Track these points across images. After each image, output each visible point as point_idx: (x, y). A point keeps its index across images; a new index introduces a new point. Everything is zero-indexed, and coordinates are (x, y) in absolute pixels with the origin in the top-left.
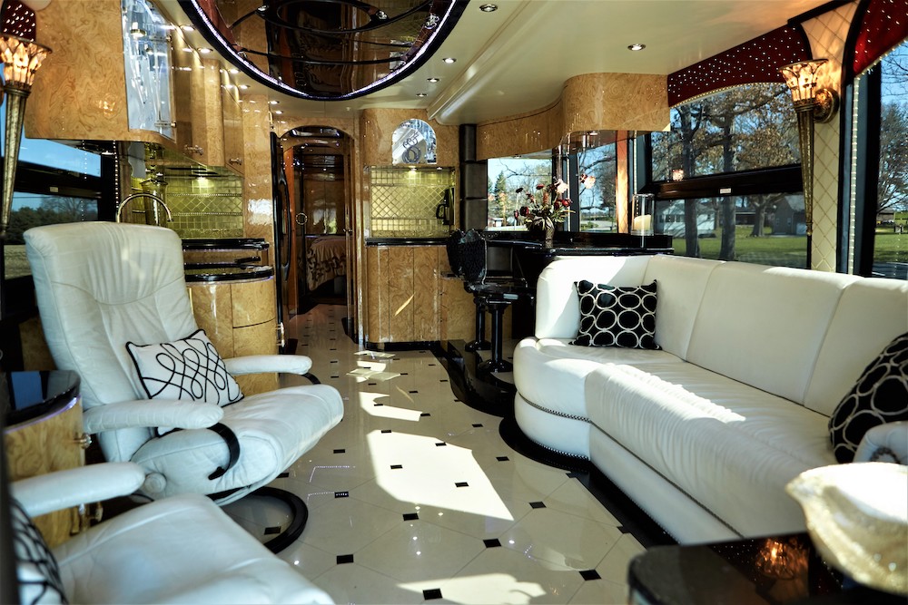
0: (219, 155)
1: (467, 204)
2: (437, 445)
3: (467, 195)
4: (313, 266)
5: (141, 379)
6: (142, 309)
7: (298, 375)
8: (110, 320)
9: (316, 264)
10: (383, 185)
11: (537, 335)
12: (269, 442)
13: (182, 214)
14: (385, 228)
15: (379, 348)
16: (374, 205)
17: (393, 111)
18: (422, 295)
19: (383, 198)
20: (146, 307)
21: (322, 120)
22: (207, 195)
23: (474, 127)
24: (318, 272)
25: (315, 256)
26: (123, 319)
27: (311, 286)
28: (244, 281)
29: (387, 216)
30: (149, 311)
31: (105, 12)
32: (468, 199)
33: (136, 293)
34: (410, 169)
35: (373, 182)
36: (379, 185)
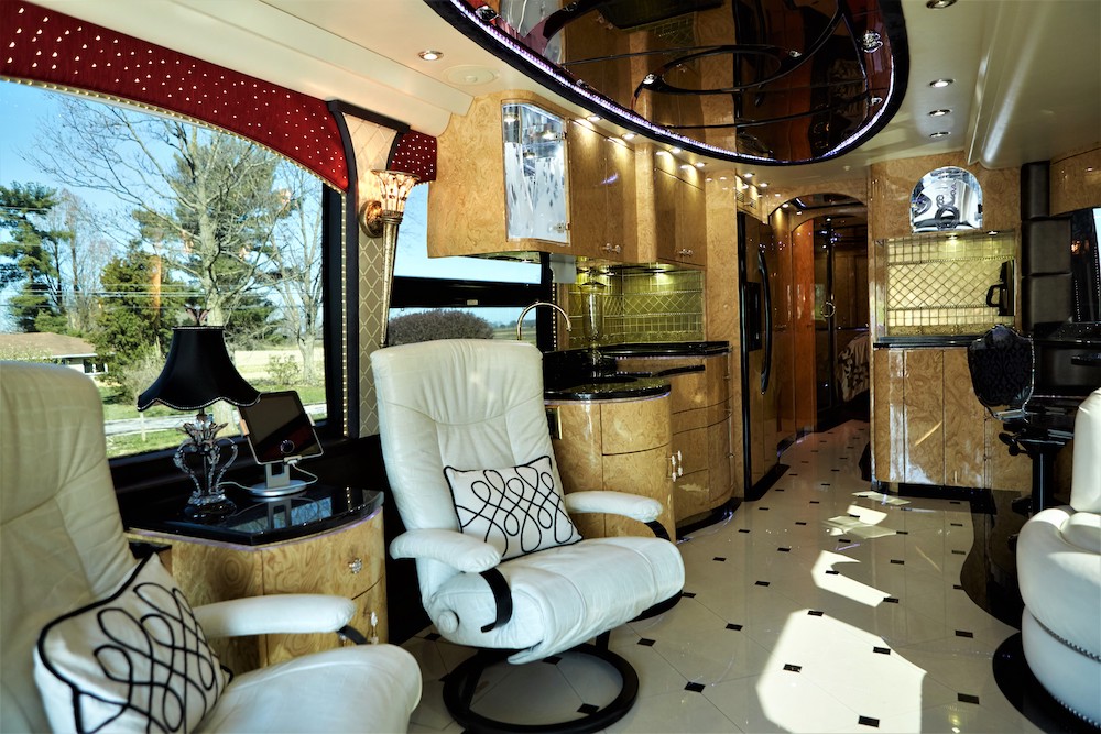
0: (649, 251)
1: (1034, 283)
2: (877, 650)
3: (1033, 270)
4: (849, 369)
5: (455, 506)
6: (488, 430)
7: (638, 522)
8: (448, 441)
9: (853, 366)
10: (906, 264)
11: (1074, 504)
12: (538, 602)
13: (639, 316)
14: (909, 323)
15: (891, 489)
16: (893, 292)
17: (912, 162)
18: (957, 419)
19: (905, 281)
20: (493, 429)
21: (823, 185)
22: (666, 292)
23: (1046, 165)
24: (856, 377)
25: (853, 357)
26: (462, 440)
27: (846, 396)
28: (620, 400)
29: (911, 306)
30: (498, 434)
31: (489, 125)
32: (1036, 275)
33: (484, 413)
34: (947, 238)
35: (891, 260)
36: (900, 264)
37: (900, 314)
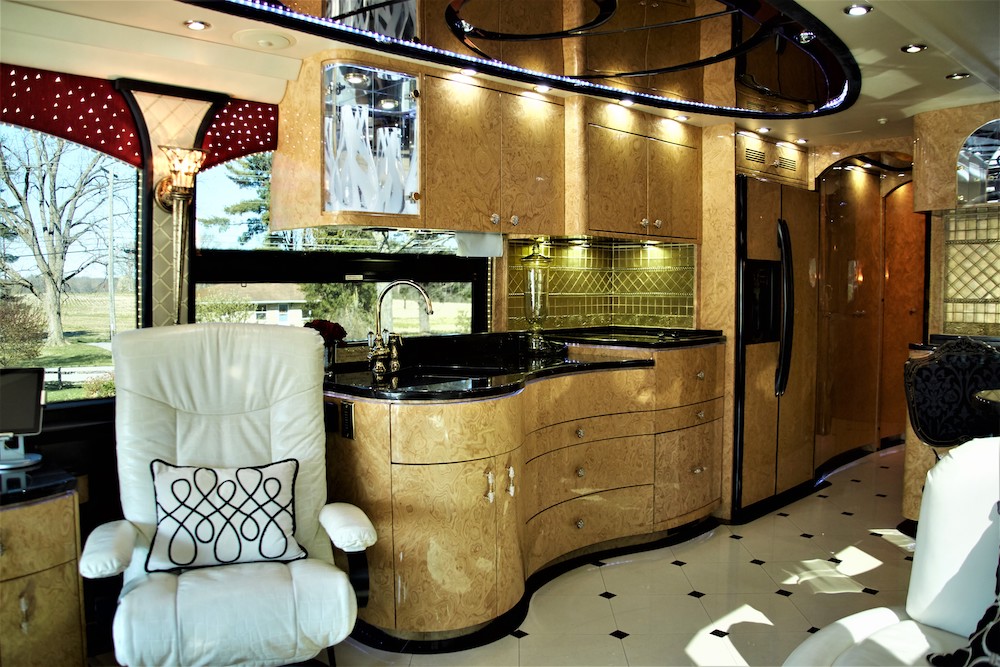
5: (156, 502)
8: (187, 432)
14: (968, 319)
16: (950, 277)
19: (968, 265)
20: (251, 423)
22: (657, 269)
26: (206, 432)
29: (974, 297)
30: (256, 429)
35: (952, 237)
36: (962, 242)
37: (960, 306)
